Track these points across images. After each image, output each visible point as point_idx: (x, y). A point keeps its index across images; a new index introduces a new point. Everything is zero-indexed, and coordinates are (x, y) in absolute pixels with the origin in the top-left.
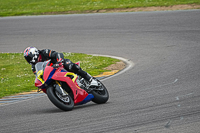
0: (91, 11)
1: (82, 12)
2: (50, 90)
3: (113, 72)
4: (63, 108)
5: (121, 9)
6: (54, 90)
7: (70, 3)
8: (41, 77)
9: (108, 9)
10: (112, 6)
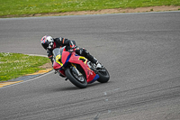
0: (28, 15)
1: (19, 16)
2: (68, 71)
3: (48, 70)
4: (79, 86)
5: (55, 13)
6: (71, 71)
7: (9, 8)
8: (60, 60)
9: (43, 14)
10: (46, 11)
